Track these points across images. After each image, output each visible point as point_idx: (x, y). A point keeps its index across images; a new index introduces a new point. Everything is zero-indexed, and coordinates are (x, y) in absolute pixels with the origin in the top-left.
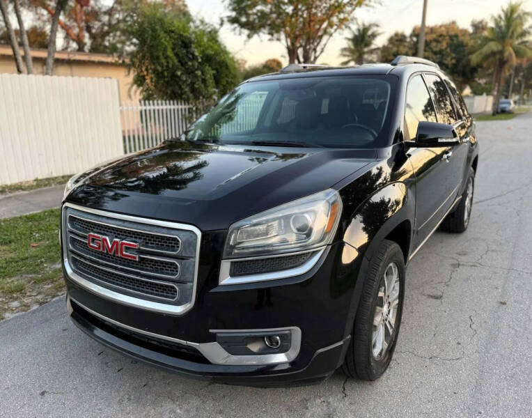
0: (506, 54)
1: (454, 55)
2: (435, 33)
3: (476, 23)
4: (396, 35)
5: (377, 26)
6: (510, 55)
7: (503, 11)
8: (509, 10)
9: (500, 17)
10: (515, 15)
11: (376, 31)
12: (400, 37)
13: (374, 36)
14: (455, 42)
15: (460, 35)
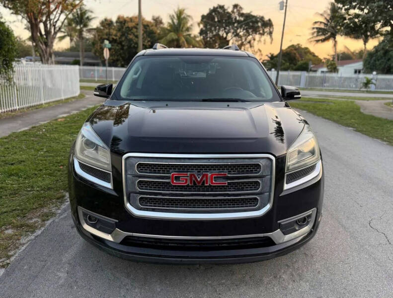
0: (181, 42)
1: (149, 39)
2: (134, 22)
3: (155, 18)
4: (106, 20)
5: (92, 12)
6: (183, 42)
7: (175, 13)
8: (179, 13)
9: (173, 16)
10: (182, 16)
11: (90, 16)
12: (109, 22)
13: (89, 19)
14: (148, 30)
15: (150, 25)
